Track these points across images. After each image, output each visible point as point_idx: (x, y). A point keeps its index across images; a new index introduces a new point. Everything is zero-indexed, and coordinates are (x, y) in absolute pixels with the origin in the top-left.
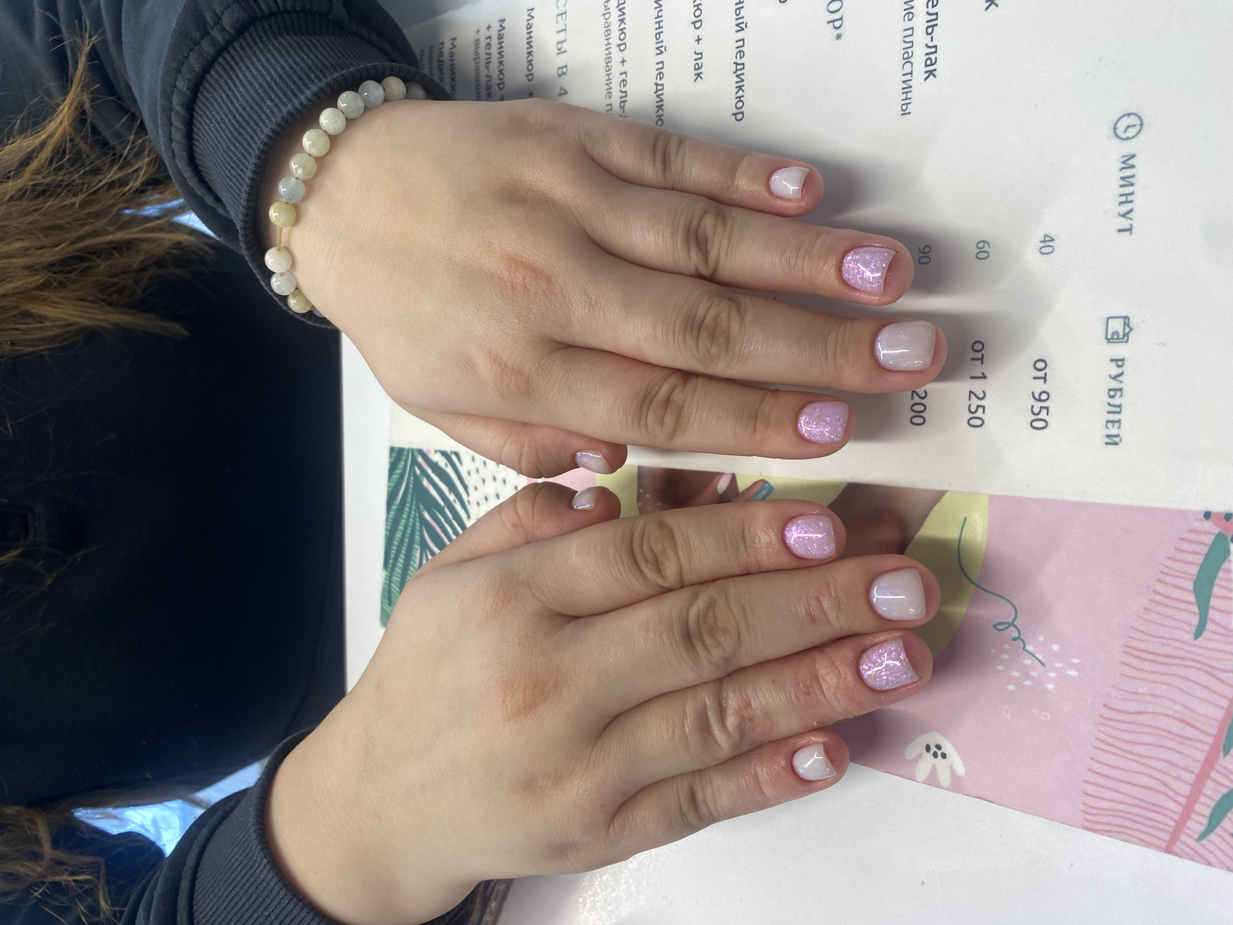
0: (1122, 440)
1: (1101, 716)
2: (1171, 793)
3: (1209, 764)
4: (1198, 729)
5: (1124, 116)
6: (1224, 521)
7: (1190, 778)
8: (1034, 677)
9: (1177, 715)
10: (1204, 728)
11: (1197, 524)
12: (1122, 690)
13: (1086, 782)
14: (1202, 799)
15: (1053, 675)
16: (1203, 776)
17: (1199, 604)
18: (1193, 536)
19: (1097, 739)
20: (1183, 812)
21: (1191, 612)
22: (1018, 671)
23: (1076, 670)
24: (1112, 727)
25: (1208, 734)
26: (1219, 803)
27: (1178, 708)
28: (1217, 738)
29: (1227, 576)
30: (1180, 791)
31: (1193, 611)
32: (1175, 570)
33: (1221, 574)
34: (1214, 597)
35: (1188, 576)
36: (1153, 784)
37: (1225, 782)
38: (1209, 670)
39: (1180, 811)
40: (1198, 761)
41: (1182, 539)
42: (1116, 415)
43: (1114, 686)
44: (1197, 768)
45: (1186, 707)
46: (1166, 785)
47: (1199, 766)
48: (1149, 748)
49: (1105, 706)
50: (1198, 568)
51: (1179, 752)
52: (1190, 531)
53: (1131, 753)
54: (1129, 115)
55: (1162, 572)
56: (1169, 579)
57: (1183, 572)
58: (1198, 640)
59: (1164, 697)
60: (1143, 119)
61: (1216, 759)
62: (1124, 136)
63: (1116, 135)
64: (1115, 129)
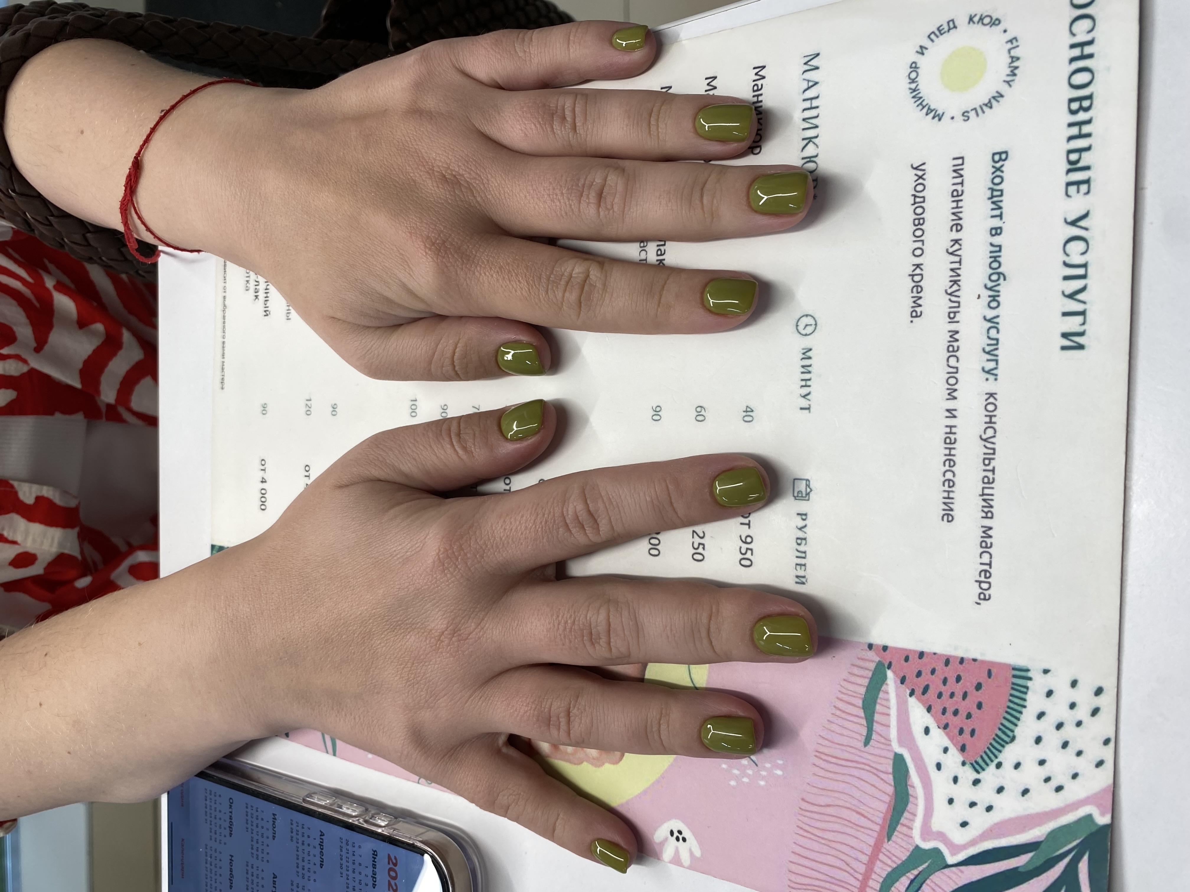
0: (808, 581)
1: (800, 808)
2: (852, 871)
3: (877, 848)
4: (869, 819)
5: (803, 316)
6: (882, 651)
7: (865, 859)
8: (749, 775)
9: (854, 808)
10: (873, 819)
11: (864, 653)
12: (815, 787)
13: (791, 862)
14: (874, 876)
15: (764, 773)
16: (873, 858)
17: (866, 719)
18: (861, 663)
19: (798, 826)
20: (860, 886)
21: (861, 725)
22: (738, 770)
23: (781, 769)
24: (807, 817)
25: (876, 823)
26: (885, 879)
27: (855, 802)
28: (882, 827)
29: (885, 696)
30: (858, 870)
31: (863, 723)
32: (849, 690)
33: (881, 695)
34: (877, 713)
35: (859, 696)
36: (838, 863)
37: (889, 862)
38: (875, 771)
39: (859, 887)
40: (870, 845)
41: (853, 665)
42: (803, 560)
43: (809, 784)
44: (869, 851)
45: (861, 802)
46: (848, 865)
47: (871, 849)
48: (835, 834)
49: (803, 799)
50: (865, 688)
51: (857, 838)
52: (859, 658)
53: (823, 838)
54: (807, 316)
55: (840, 691)
56: (845, 697)
57: (855, 692)
58: (867, 748)
59: (845, 793)
60: (817, 321)
61: (882, 844)
62: (804, 332)
63: (797, 330)
64: (797, 326)
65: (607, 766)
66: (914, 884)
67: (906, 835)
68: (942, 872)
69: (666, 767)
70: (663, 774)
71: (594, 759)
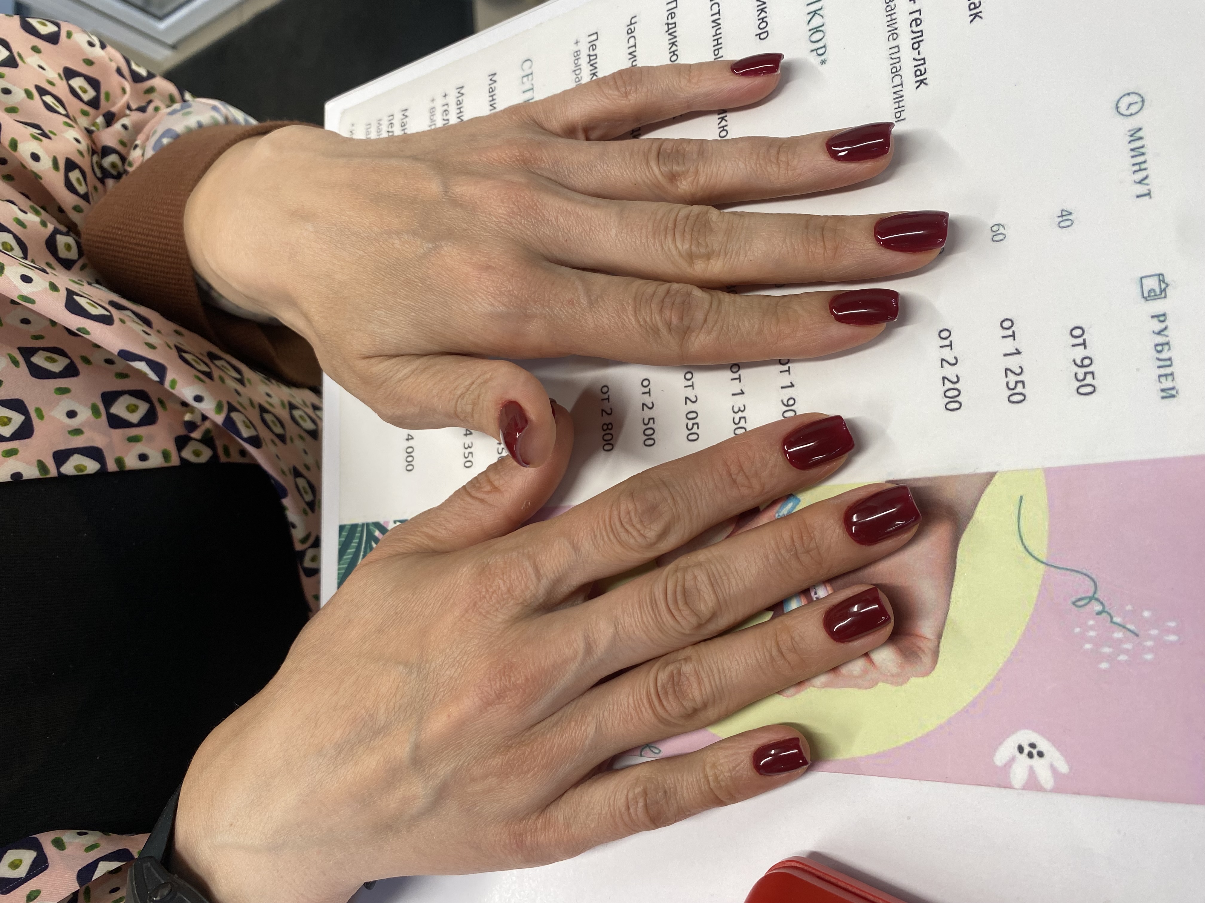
0: (1179, 391)
5: (1124, 96)
8: (1128, 650)
15: (1149, 643)
22: (1110, 647)
23: (1175, 634)
42: (1167, 368)
60: (1144, 96)
62: (1128, 113)
63: (1119, 113)
64: (1117, 108)
65: (915, 681)
69: (1001, 665)
70: (997, 674)
71: (893, 676)
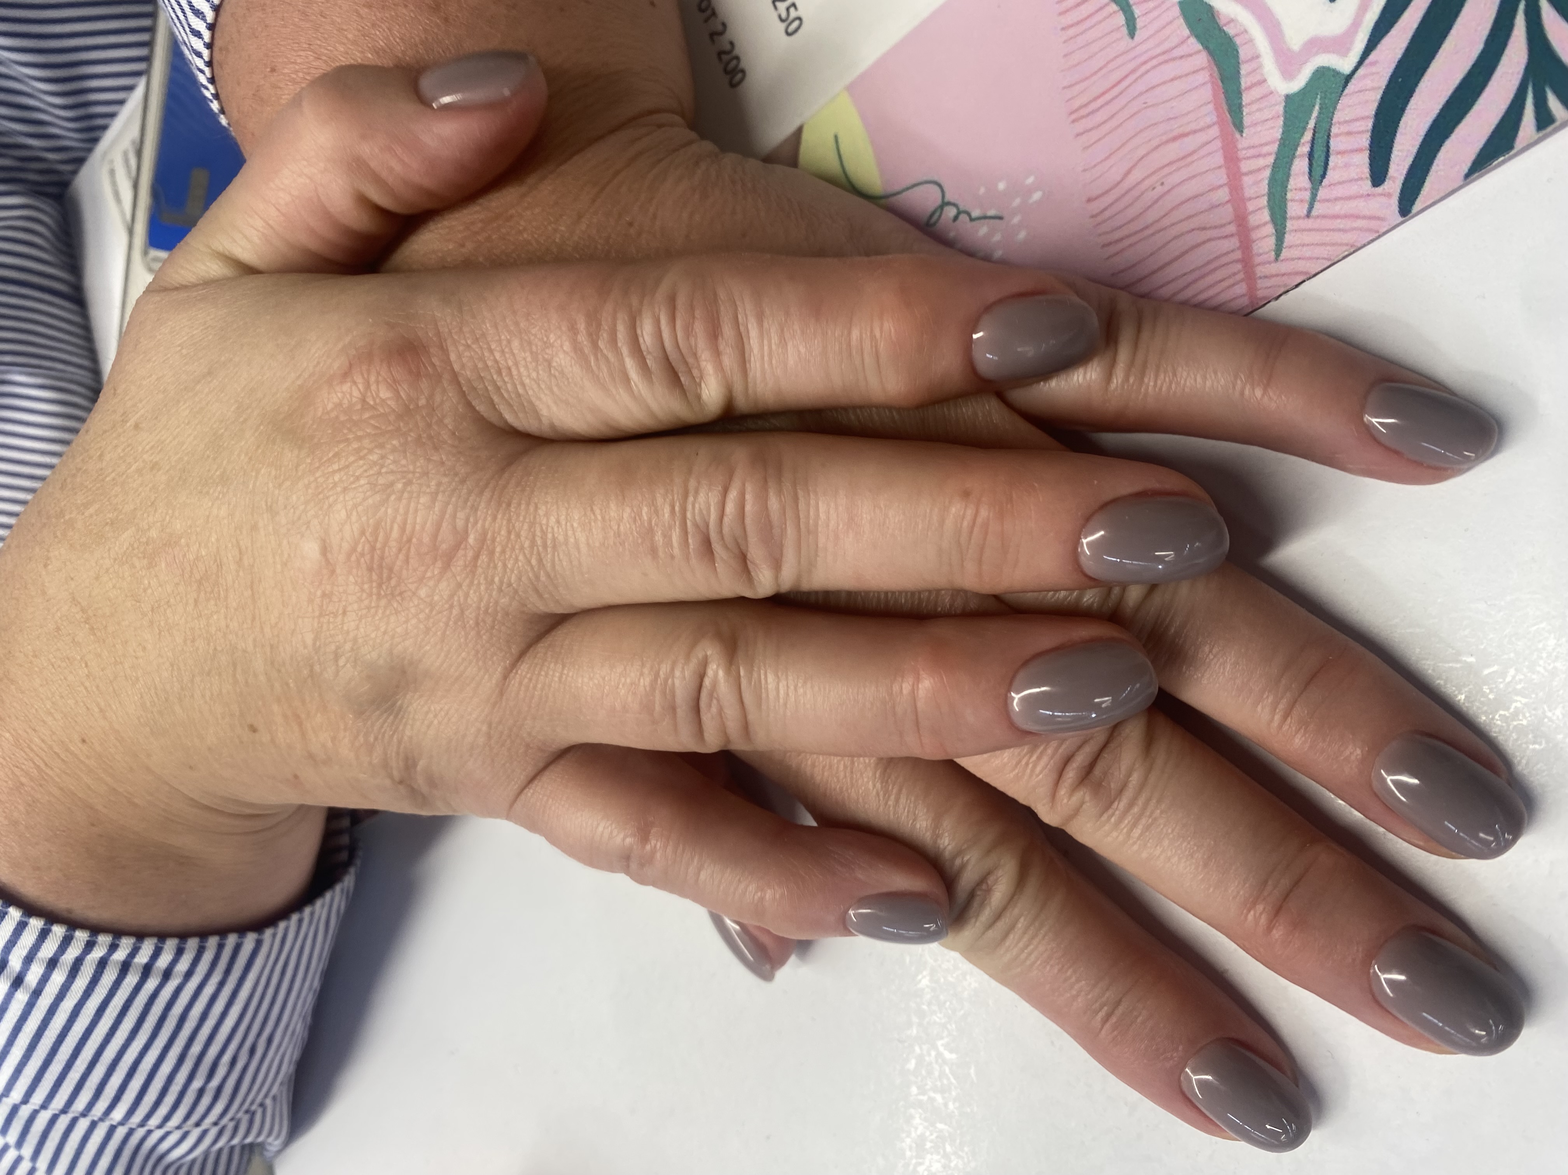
1: (1092, 217)
3: (1231, 158)
4: (1195, 132)
8: (999, 242)
9: (1164, 138)
10: (1202, 124)
12: (1095, 166)
14: (1251, 206)
15: (1016, 220)
16: (1234, 181)
20: (1241, 242)
23: (1037, 189)
25: (1209, 127)
26: (1271, 195)
27: (1162, 129)
28: (1221, 122)
30: (1224, 222)
31: (1112, 12)
37: (1261, 162)
38: (1166, 57)
39: (1238, 244)
40: (1220, 167)
44: (1221, 177)
45: (1168, 120)
46: (1204, 229)
47: (1223, 171)
58: (1136, 37)
59: (1141, 131)
61: (1236, 147)
66: (1316, 156)
67: (1262, 98)
68: (1347, 95)
